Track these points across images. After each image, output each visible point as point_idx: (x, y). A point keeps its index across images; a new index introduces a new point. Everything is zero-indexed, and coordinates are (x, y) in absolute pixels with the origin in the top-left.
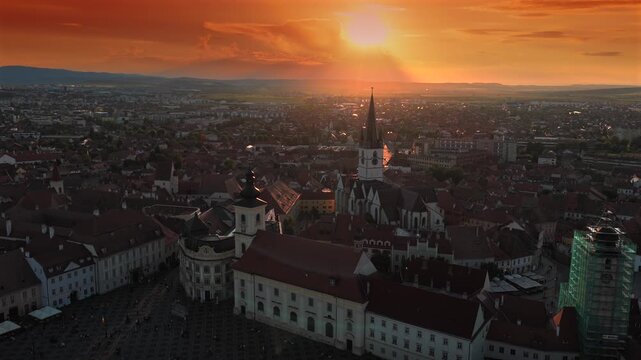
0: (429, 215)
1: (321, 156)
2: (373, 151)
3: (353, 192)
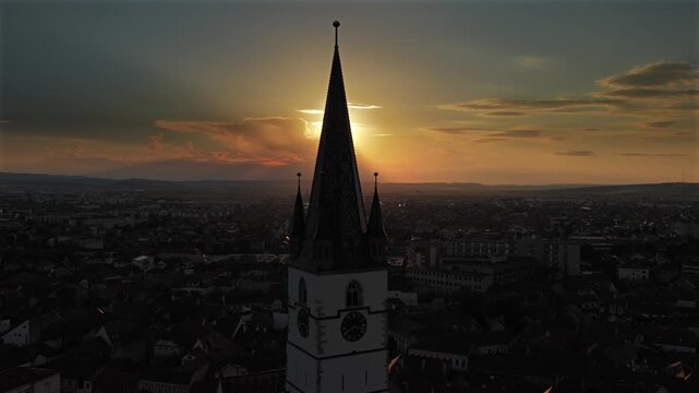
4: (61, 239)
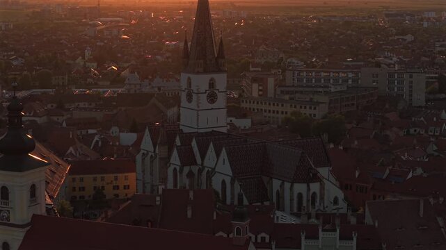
0: (322, 188)
1: (82, 105)
2: (207, 77)
3: (175, 153)
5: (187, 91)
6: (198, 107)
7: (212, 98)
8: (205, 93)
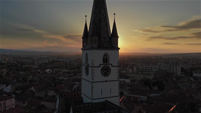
4: (26, 66)
5: (85, 65)
6: (93, 79)
7: (106, 71)
8: (100, 67)
